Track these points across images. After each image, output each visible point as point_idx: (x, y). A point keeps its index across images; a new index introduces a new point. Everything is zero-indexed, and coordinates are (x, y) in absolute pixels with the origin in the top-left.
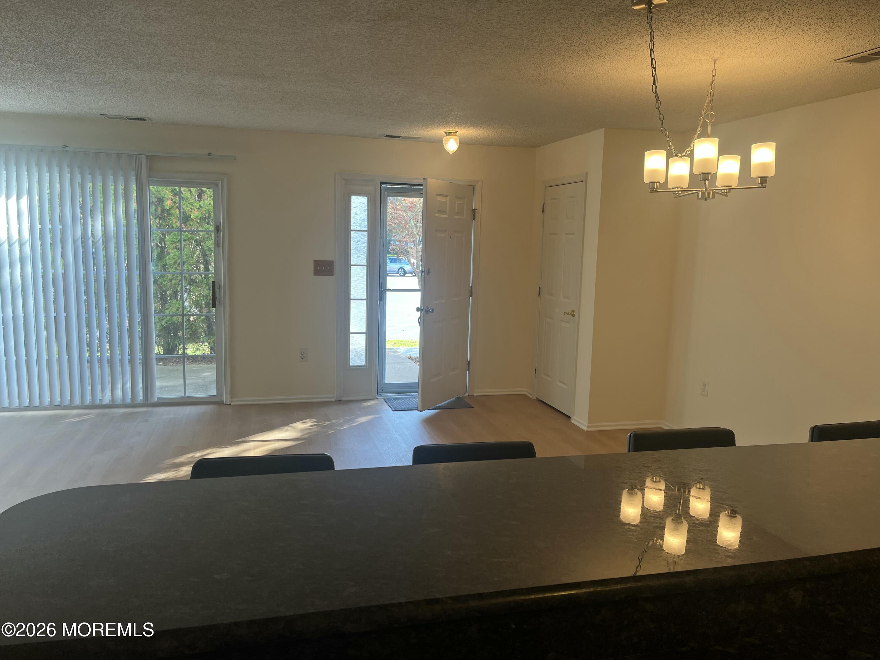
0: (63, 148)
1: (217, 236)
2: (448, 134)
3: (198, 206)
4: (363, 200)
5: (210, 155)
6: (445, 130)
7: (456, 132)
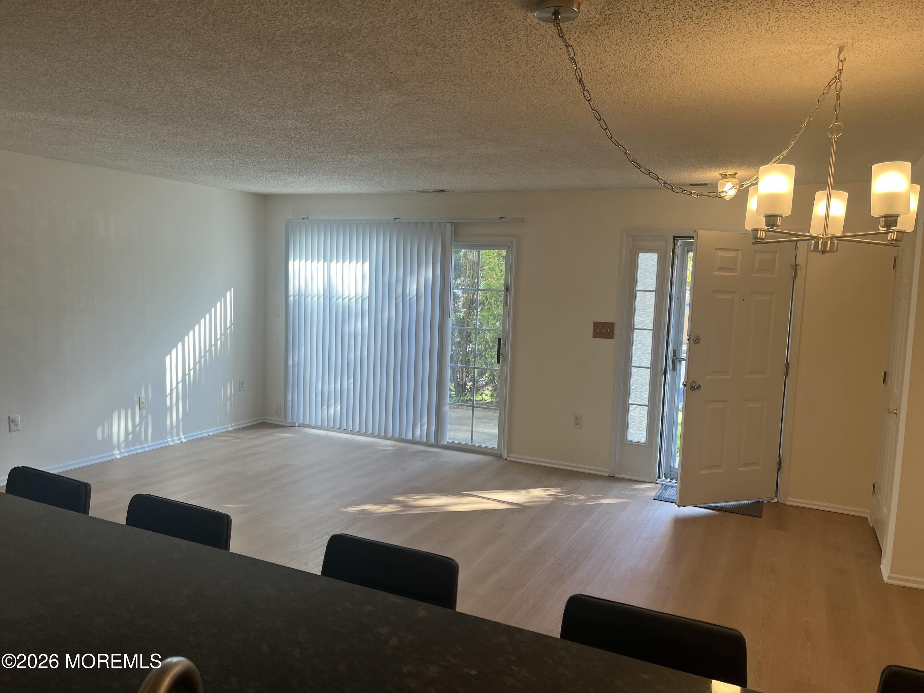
0: (394, 220)
1: (507, 295)
2: (724, 176)
4: (654, 257)
5: (502, 218)
6: (720, 172)
7: (736, 174)
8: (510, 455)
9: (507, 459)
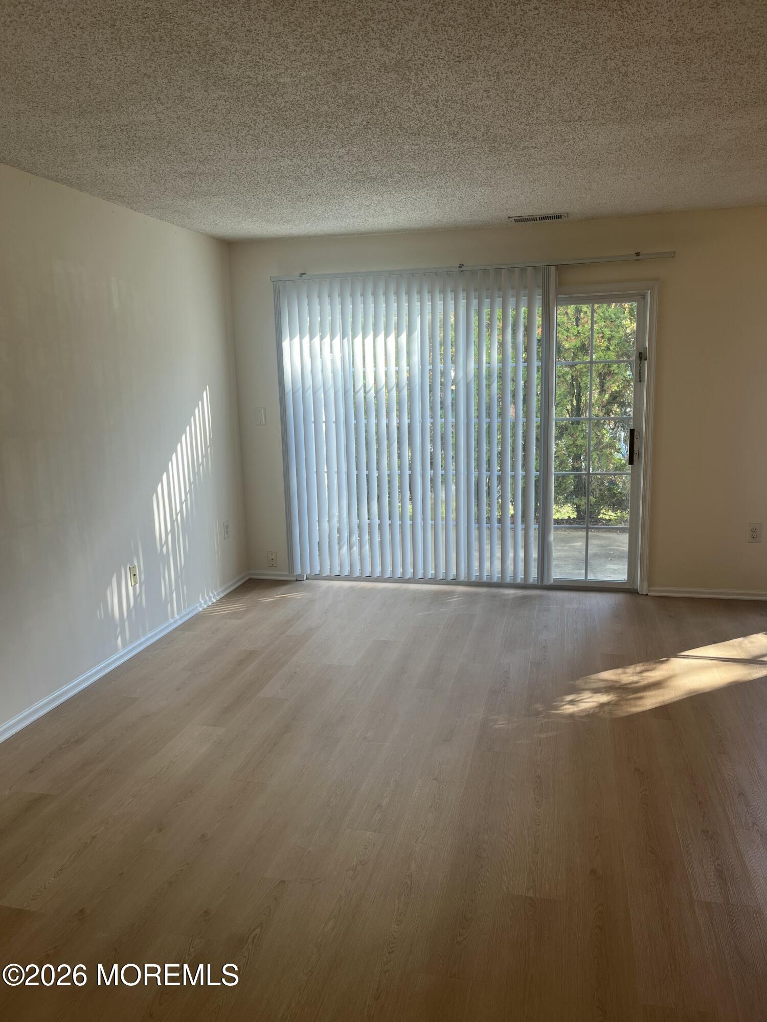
0: (460, 267)
1: (640, 367)
3: (576, 333)
5: (638, 254)
8: (653, 588)
9: (647, 595)
